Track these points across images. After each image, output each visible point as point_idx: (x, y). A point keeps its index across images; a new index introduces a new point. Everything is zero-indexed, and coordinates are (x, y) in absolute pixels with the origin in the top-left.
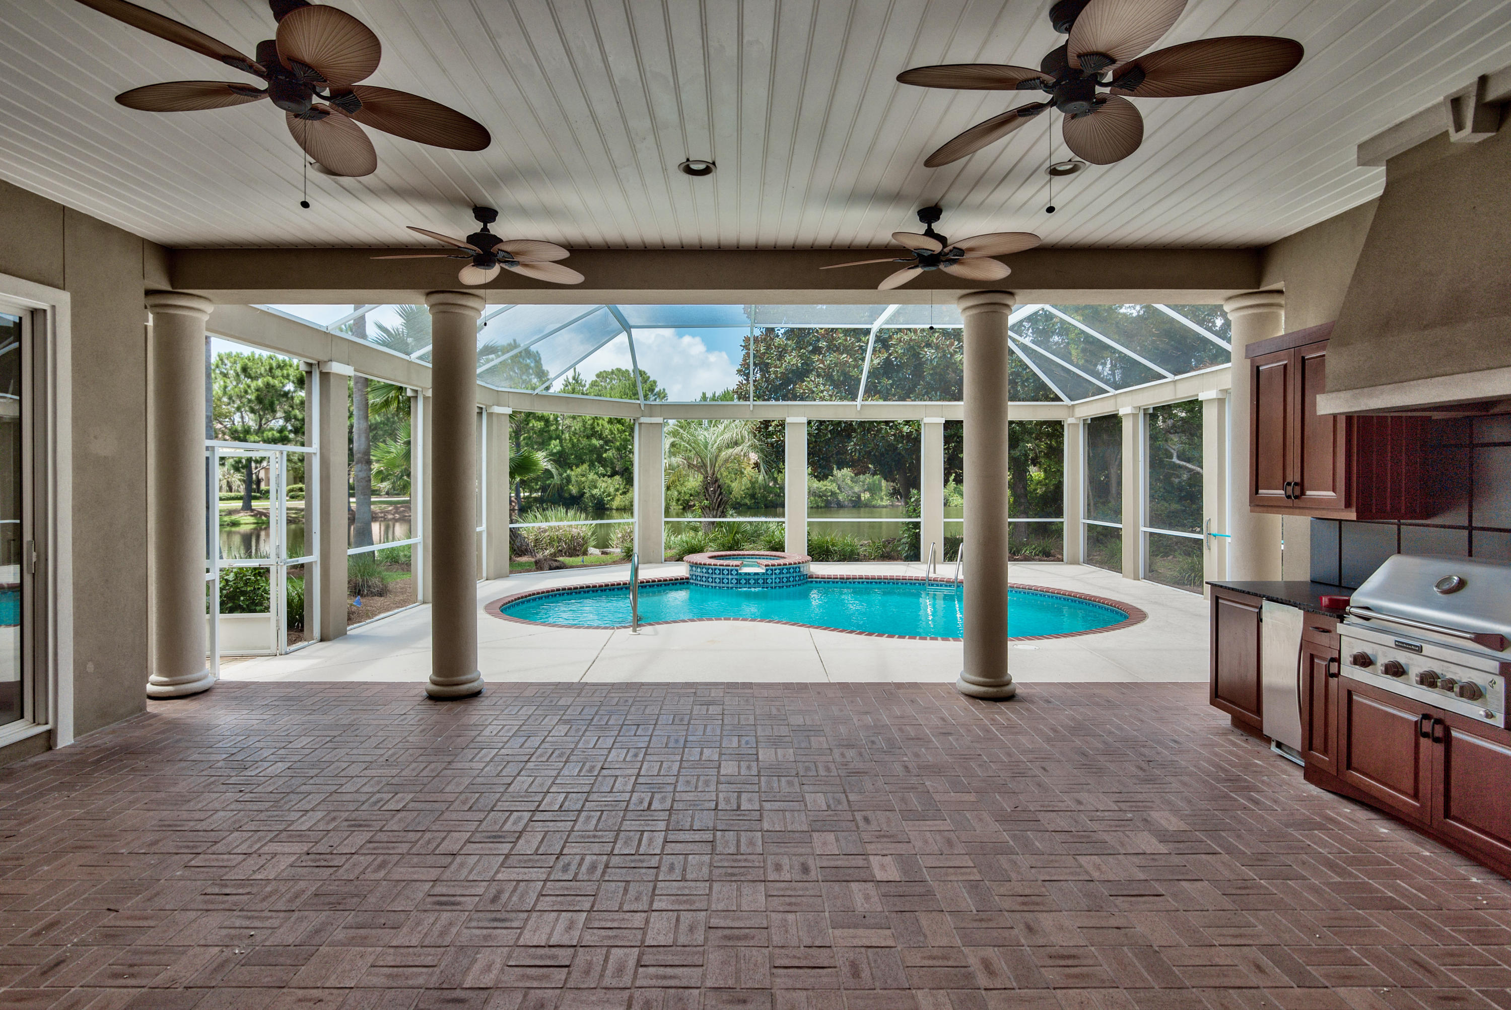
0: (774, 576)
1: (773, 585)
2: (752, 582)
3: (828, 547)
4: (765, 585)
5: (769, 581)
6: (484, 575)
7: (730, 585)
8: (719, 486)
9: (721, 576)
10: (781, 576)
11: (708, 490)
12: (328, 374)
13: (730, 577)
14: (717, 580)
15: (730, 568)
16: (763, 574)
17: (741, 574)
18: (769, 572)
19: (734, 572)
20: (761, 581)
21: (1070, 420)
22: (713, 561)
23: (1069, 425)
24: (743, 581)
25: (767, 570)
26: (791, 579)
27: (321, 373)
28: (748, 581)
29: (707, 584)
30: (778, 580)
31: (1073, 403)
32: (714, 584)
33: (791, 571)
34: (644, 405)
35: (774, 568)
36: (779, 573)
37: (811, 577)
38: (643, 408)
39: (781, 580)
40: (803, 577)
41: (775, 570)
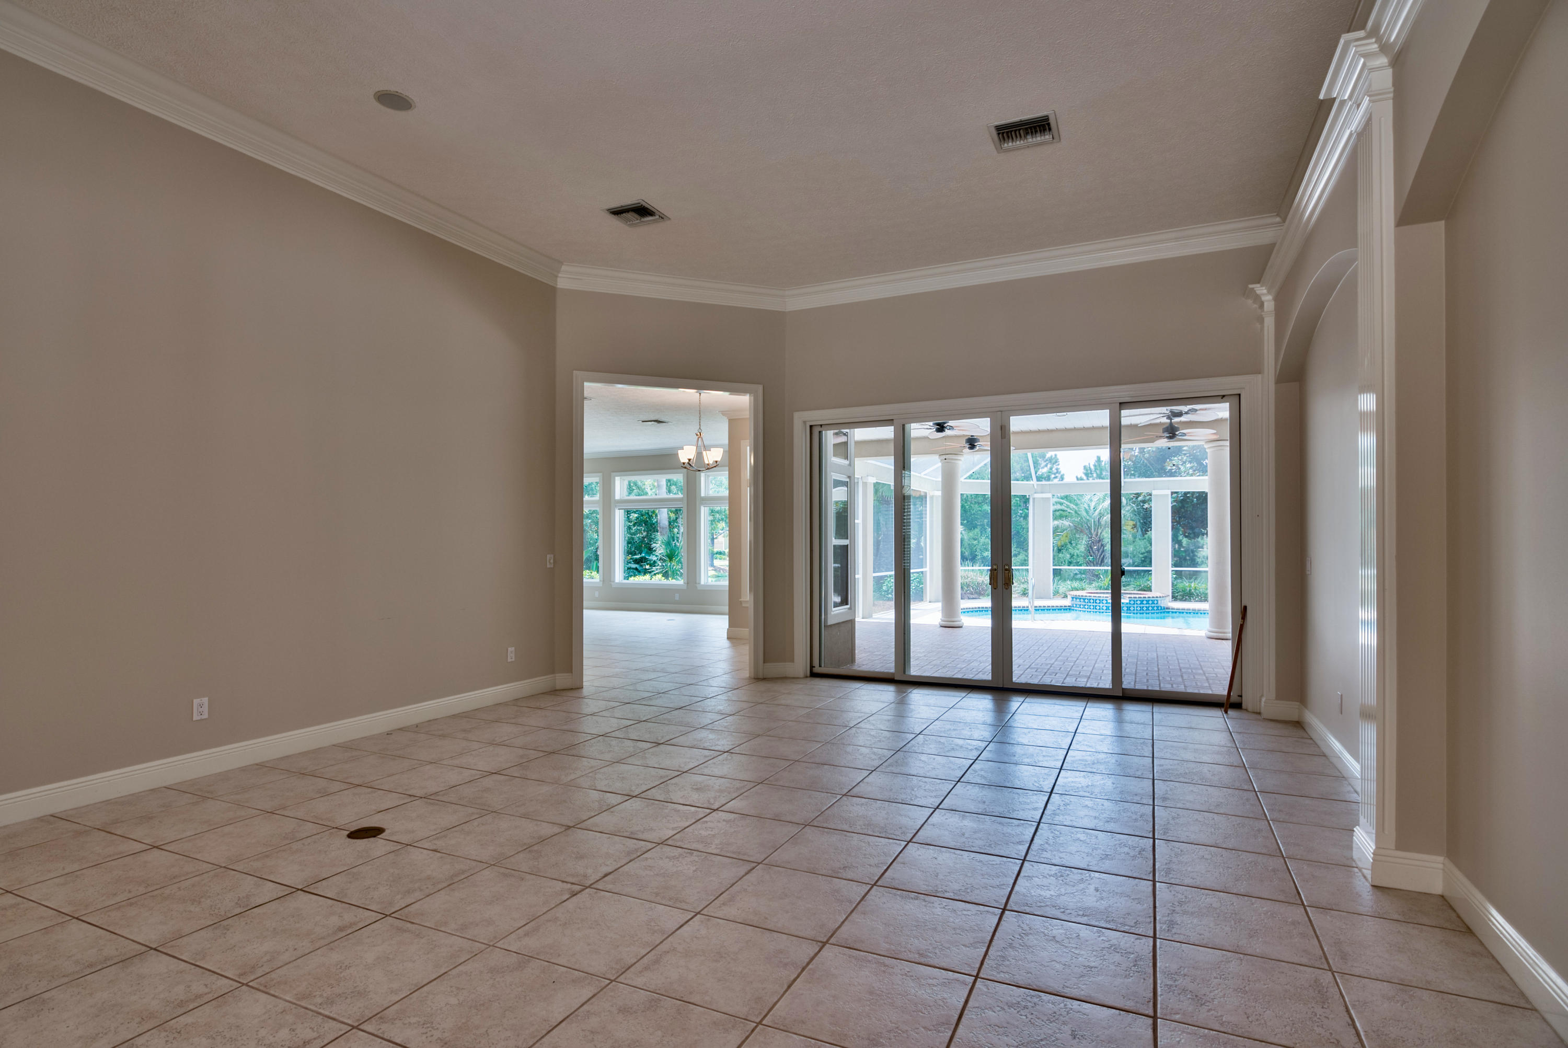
0: (1135, 606)
1: (1135, 612)
3: (1190, 590)
5: (1132, 609)
6: (928, 599)
7: (1101, 611)
8: (1102, 545)
9: (1095, 604)
11: (1092, 548)
12: (866, 483)
14: (1092, 607)
16: (1127, 604)
18: (1132, 602)
22: (1088, 595)
25: (1130, 601)
26: (1150, 608)
27: (863, 483)
29: (1084, 609)
30: (1139, 609)
32: (1089, 610)
33: (1150, 602)
34: (1037, 485)
35: (1136, 599)
36: (1141, 604)
37: (1167, 608)
38: (1036, 487)
39: (1142, 608)
40: (1160, 608)
41: (1137, 601)
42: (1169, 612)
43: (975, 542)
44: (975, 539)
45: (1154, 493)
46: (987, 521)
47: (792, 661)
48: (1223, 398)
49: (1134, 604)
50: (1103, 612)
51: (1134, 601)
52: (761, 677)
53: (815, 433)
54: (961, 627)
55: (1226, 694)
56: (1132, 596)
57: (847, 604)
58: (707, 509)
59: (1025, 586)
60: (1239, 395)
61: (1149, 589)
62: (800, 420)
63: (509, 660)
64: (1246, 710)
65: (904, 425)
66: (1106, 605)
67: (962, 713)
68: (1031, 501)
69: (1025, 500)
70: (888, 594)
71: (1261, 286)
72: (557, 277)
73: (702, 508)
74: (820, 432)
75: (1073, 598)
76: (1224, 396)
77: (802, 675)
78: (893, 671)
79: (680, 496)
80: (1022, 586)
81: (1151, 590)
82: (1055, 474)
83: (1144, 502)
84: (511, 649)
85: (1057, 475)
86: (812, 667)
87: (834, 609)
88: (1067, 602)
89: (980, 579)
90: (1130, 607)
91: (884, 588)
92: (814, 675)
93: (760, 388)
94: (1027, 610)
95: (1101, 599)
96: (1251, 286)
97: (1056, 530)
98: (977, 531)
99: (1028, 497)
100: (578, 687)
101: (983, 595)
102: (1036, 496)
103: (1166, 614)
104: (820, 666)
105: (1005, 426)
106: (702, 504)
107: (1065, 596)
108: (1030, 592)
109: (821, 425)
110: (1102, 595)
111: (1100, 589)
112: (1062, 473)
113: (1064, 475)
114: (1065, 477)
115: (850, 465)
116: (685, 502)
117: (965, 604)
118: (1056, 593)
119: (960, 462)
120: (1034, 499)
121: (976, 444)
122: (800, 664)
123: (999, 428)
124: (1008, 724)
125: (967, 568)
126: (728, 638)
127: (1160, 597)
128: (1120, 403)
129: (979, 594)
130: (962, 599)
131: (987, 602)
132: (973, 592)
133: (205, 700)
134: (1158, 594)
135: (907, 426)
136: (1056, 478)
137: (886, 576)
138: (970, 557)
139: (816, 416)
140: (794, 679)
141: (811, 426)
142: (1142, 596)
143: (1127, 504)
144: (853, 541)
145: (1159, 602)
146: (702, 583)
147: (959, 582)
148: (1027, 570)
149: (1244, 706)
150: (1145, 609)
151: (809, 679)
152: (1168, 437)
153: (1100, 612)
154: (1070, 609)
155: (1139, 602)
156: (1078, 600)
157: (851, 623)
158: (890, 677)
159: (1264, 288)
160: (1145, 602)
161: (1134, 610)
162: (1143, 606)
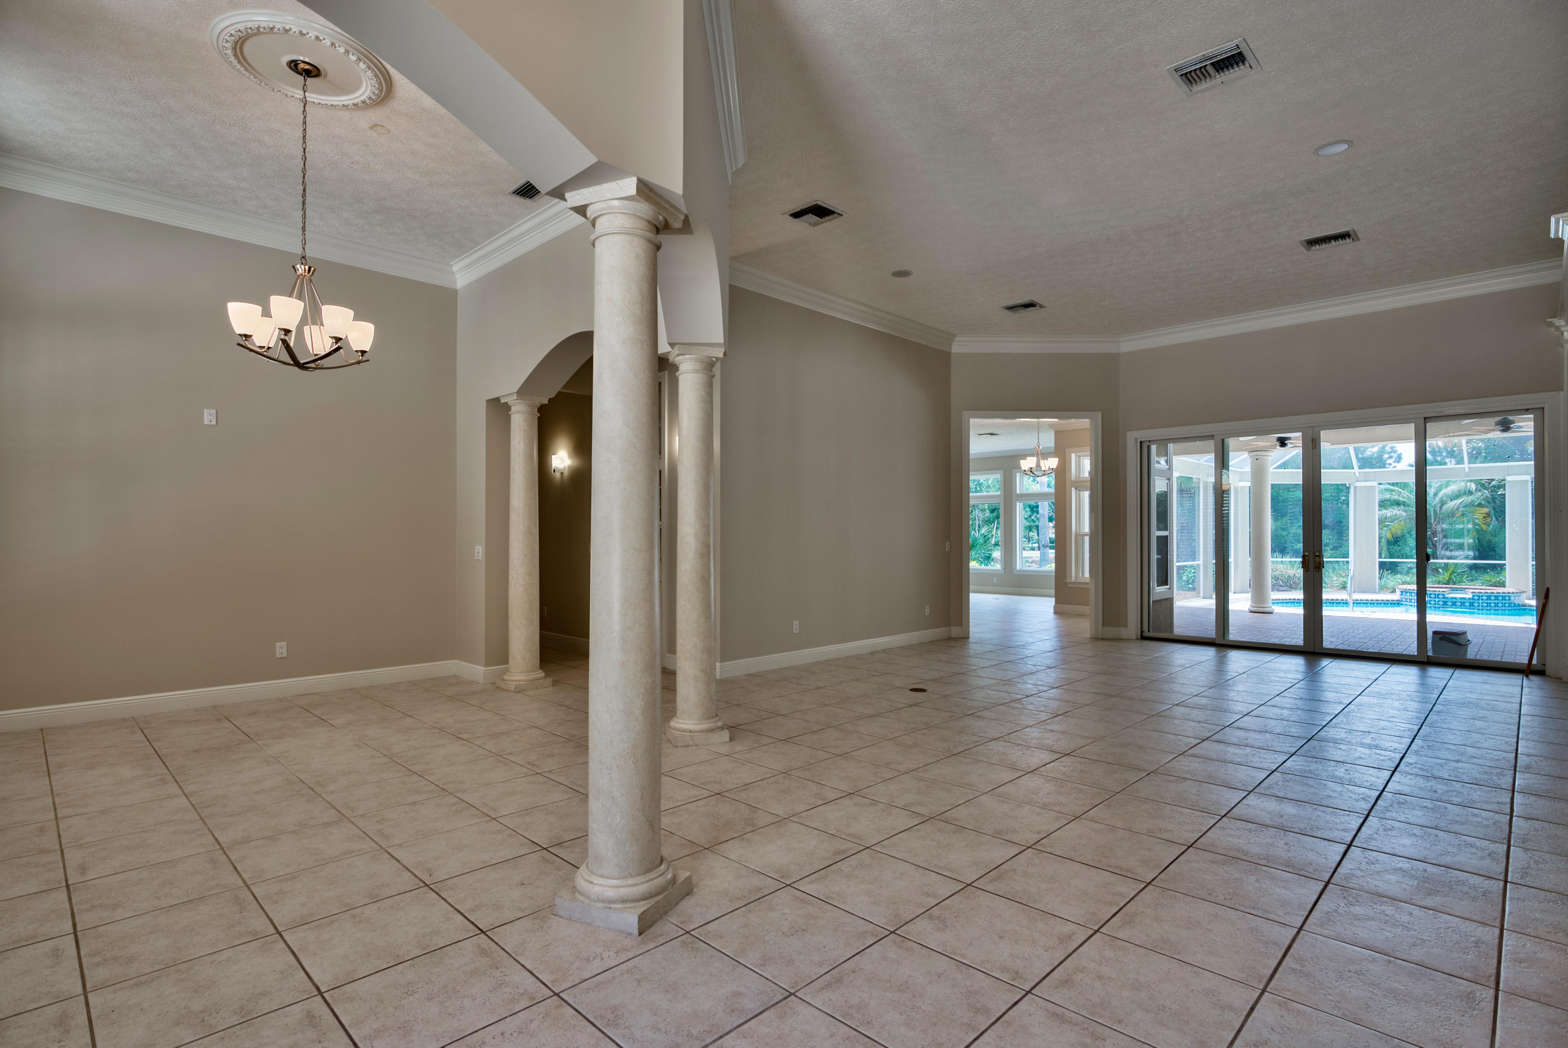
0: (1481, 601)
1: (1480, 608)
5: (1476, 604)
13: (1437, 599)
16: (1470, 599)
17: (1447, 598)
18: (1476, 598)
19: (1441, 596)
20: (1467, 604)
24: (1449, 603)
25: (1473, 596)
28: (1454, 604)
34: (1359, 472)
35: (1481, 594)
37: (1523, 606)
38: (1357, 475)
39: (1489, 605)
40: (1513, 605)
41: (1482, 596)
42: (1525, 609)
43: (1284, 533)
44: (1284, 529)
45: (1508, 478)
46: (1299, 509)
47: (1126, 626)
48: (1527, 411)
49: (1479, 599)
50: (1439, 608)
52: (1100, 637)
53: (1144, 448)
54: (1272, 613)
55: (1527, 662)
56: (1477, 591)
57: (1167, 585)
58: (1021, 504)
59: (1345, 579)
60: (1543, 408)
61: (1503, 585)
62: (1132, 438)
63: (926, 614)
64: (1549, 676)
65: (1223, 440)
66: (1443, 600)
67: (1277, 665)
68: (1352, 491)
69: (1342, 490)
70: (1188, 585)
71: (1559, 320)
72: (951, 345)
73: (1018, 503)
74: (1148, 446)
75: (1402, 592)
76: (1528, 409)
77: (1134, 637)
78: (1214, 637)
79: (999, 493)
80: (1341, 579)
81: (1504, 586)
82: (1389, 453)
83: (1499, 487)
84: (927, 607)
85: (1392, 454)
86: (1142, 632)
87: (1157, 588)
88: (1396, 597)
89: (1291, 572)
91: (1184, 578)
92: (1143, 638)
93: (1099, 415)
94: (1346, 603)
95: (1437, 593)
96: (1549, 320)
97: (1382, 521)
98: (1286, 519)
99: (1348, 485)
100: (965, 638)
101: (1295, 589)
102: (1358, 484)
103: (1521, 612)
104: (1149, 631)
105: (1316, 439)
106: (1017, 500)
107: (1394, 591)
108: (1349, 585)
109: (1150, 441)
110: (1438, 590)
111: (1439, 584)
112: (1399, 452)
113: (1401, 454)
114: (1402, 456)
115: (1169, 469)
116: (1002, 498)
117: (1275, 595)
118: (1383, 589)
119: (1270, 458)
120: (1355, 488)
121: (1286, 442)
122: (1132, 627)
123: (1311, 440)
124: (1319, 672)
125: (1275, 559)
126: (1055, 613)
127: (1513, 593)
128: (1425, 418)
129: (1291, 587)
130: (1272, 591)
131: (1299, 595)
132: (1285, 584)
133: (798, 622)
134: (1511, 590)
135: (1226, 440)
136: (1391, 457)
137: (1186, 566)
138: (1280, 548)
139: (1144, 435)
140: (1128, 640)
141: (1141, 442)
142: (1489, 591)
143: (1476, 490)
144: (1171, 533)
145: (1512, 598)
146: (1018, 568)
147: (1269, 574)
148: (1348, 562)
149: (1547, 673)
150: (1493, 605)
151: (1140, 641)
152: (1500, 430)
153: (1435, 607)
154: (1398, 604)
156: (1408, 594)
157: (1170, 601)
158: (1212, 641)
159: (1562, 321)
160: (1493, 598)
161: (1479, 606)
162: (1491, 601)
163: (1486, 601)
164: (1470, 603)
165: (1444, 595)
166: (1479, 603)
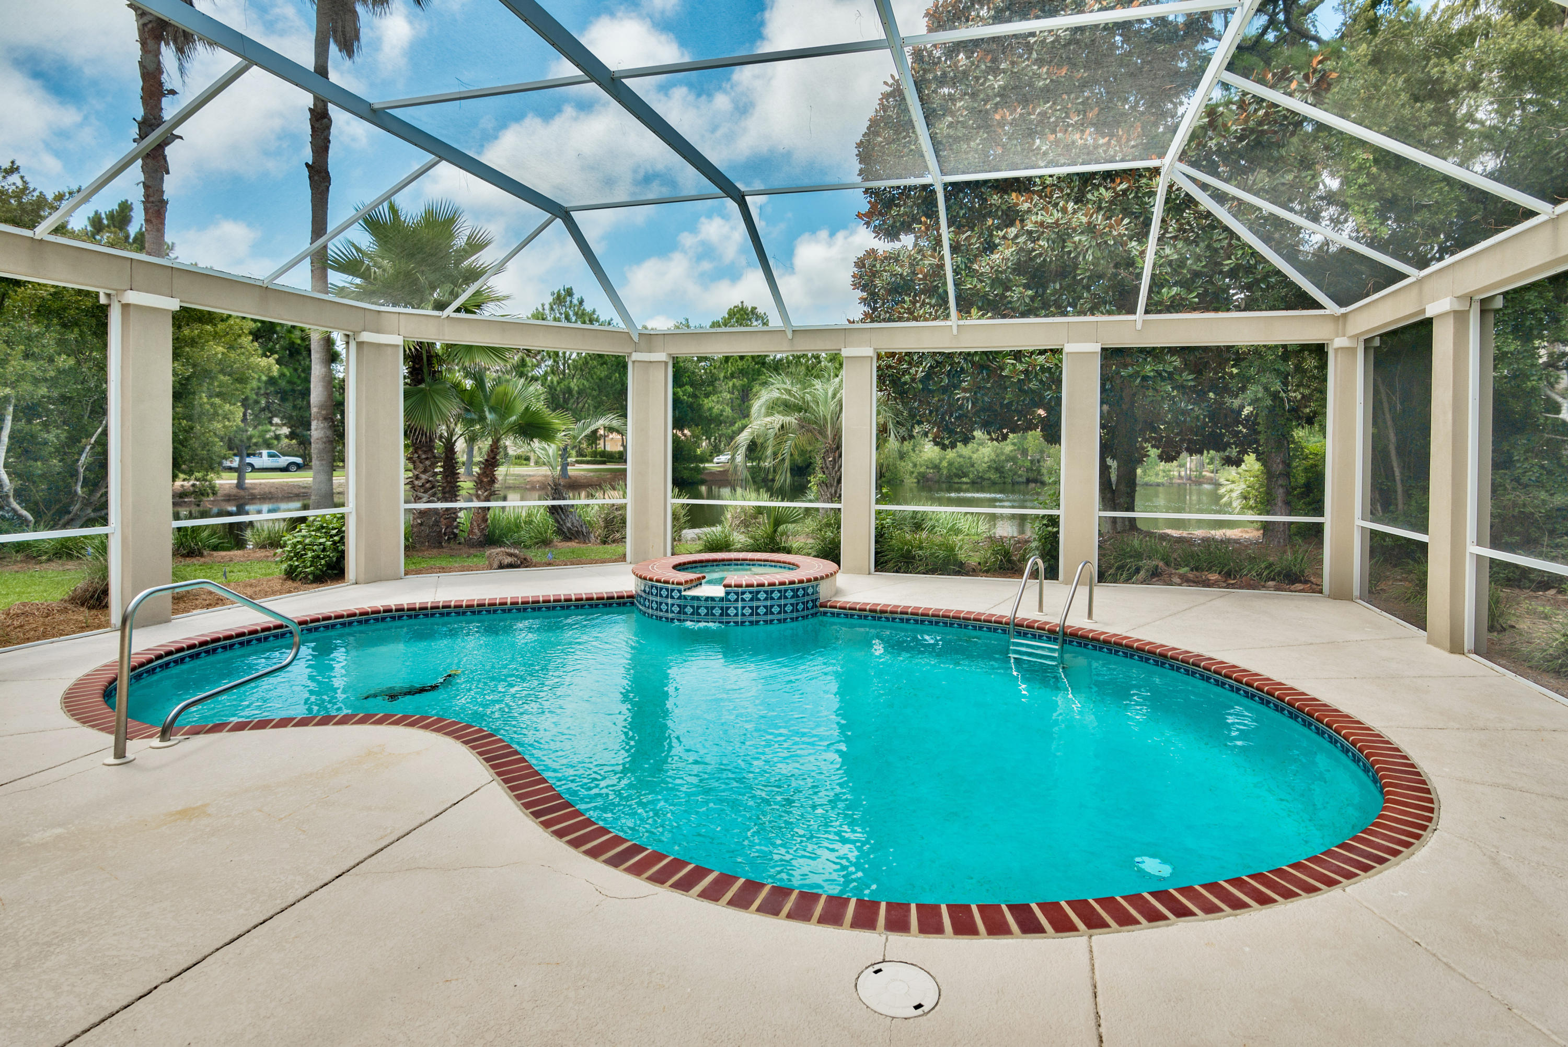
0: (740, 604)
2: (703, 611)
4: (725, 619)
5: (732, 612)
10: (755, 604)
13: (670, 601)
15: (670, 586)
16: (722, 599)
17: (685, 598)
18: (732, 597)
19: (676, 594)
20: (717, 612)
21: (1340, 342)
23: (1336, 350)
24: (689, 610)
25: (727, 593)
26: (776, 609)
28: (696, 612)
31: (1343, 310)
33: (776, 595)
35: (740, 590)
36: (752, 600)
39: (754, 611)
41: (743, 593)
42: (825, 613)
49: (737, 600)
51: (737, 593)
90: (728, 608)
155: (747, 596)
160: (762, 596)
161: (736, 615)
162: (759, 603)
163: (750, 604)
164: (722, 608)
165: (680, 591)
166: (736, 608)
